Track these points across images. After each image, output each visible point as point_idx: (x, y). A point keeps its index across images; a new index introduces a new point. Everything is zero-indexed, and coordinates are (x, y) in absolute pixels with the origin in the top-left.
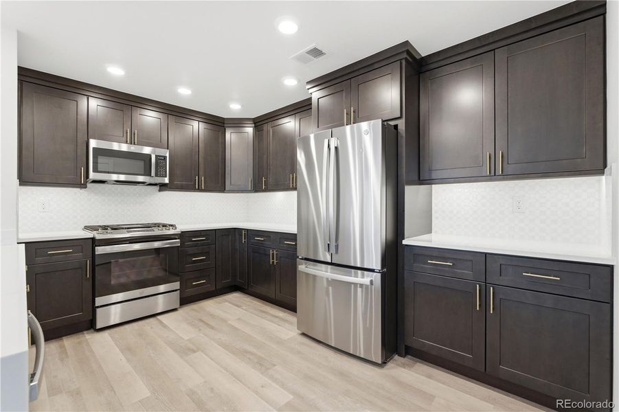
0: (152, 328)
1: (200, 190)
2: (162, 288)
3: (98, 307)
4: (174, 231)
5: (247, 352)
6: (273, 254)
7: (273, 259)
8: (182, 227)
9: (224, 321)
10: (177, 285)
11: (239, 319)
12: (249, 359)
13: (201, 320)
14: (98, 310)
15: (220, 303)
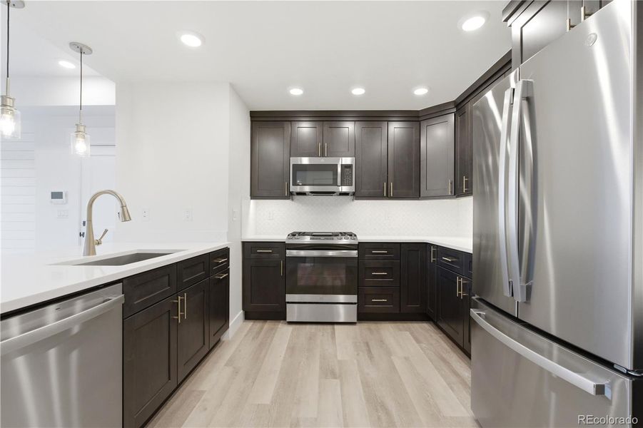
0: (323, 335)
1: (388, 197)
2: (342, 298)
3: (288, 303)
4: (353, 241)
5: (383, 406)
6: (460, 282)
7: (460, 290)
8: (363, 237)
9: (389, 353)
10: (354, 298)
11: (406, 359)
12: (379, 418)
13: (367, 344)
14: (288, 305)
15: (400, 330)
